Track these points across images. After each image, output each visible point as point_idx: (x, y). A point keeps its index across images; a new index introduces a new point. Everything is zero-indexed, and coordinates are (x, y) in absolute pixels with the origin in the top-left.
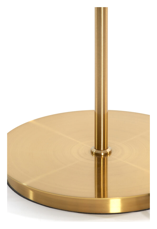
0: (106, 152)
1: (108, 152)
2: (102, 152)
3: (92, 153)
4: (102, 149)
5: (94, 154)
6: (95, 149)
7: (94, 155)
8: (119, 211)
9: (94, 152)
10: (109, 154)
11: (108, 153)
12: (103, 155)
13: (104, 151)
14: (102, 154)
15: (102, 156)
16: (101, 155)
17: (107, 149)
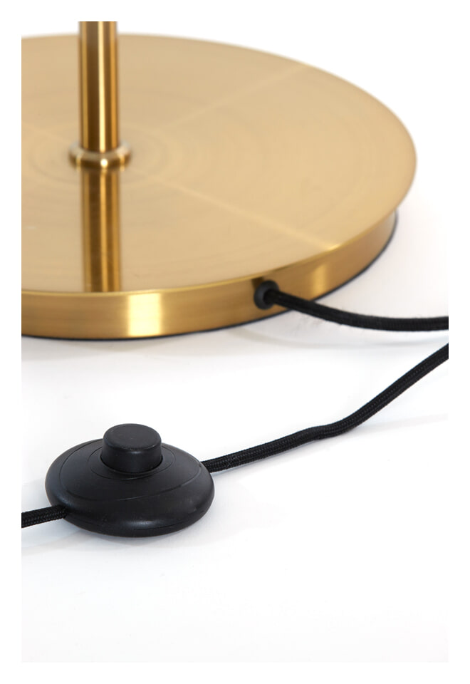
0: (115, 157)
1: (122, 157)
2: (103, 156)
3: (73, 160)
5: (78, 162)
6: (82, 147)
7: (79, 167)
8: (157, 331)
9: (79, 157)
10: (122, 161)
11: (119, 159)
12: (106, 168)
13: (109, 153)
14: (104, 163)
15: (102, 168)
16: (99, 167)
17: (117, 147)
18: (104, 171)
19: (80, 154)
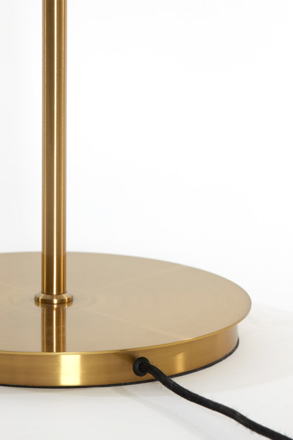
0: (62, 298)
1: (66, 298)
2: (55, 297)
3: (37, 300)
4: (55, 293)
5: (40, 301)
6: (43, 293)
7: (40, 304)
9: (40, 298)
10: (67, 301)
11: (65, 300)
12: (57, 304)
13: (59, 296)
14: (55, 301)
15: (54, 304)
16: (52, 304)
17: (64, 293)
18: (55, 306)
19: (41, 296)
